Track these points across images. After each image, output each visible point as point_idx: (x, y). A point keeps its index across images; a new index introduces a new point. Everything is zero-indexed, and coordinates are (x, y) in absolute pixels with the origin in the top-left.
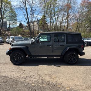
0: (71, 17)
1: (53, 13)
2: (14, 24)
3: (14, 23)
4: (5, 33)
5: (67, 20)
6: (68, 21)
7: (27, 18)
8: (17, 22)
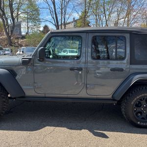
0: (134, 13)
1: (101, 6)
2: (35, 27)
3: (35, 25)
4: (18, 43)
5: (127, 19)
6: (128, 21)
7: (54, 16)
8: (40, 25)
